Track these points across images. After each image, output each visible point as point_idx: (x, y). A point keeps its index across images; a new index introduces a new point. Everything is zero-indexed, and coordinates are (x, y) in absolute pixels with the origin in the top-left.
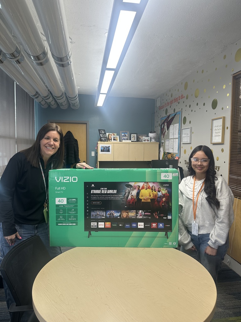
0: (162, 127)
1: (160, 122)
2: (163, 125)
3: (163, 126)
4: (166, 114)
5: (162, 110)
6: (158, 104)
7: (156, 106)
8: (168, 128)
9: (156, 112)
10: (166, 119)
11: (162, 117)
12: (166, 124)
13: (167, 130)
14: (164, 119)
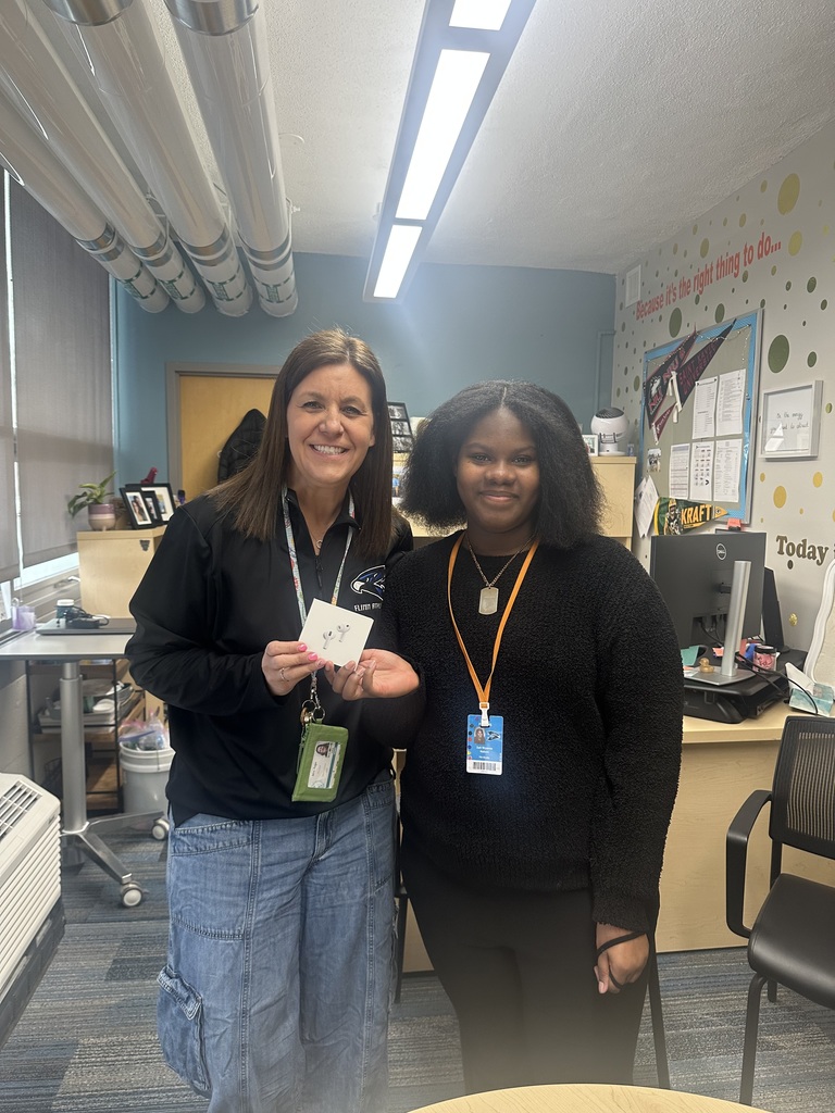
0: (654, 391)
1: (640, 372)
2: (658, 382)
3: (656, 385)
4: (673, 335)
5: (655, 315)
6: (631, 295)
7: (621, 306)
8: (686, 391)
9: (617, 327)
10: (676, 354)
11: (650, 347)
12: (674, 374)
13: (679, 403)
14: (666, 354)
